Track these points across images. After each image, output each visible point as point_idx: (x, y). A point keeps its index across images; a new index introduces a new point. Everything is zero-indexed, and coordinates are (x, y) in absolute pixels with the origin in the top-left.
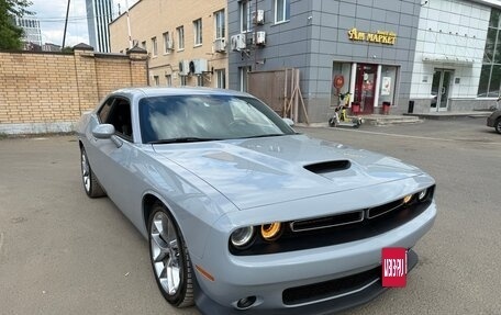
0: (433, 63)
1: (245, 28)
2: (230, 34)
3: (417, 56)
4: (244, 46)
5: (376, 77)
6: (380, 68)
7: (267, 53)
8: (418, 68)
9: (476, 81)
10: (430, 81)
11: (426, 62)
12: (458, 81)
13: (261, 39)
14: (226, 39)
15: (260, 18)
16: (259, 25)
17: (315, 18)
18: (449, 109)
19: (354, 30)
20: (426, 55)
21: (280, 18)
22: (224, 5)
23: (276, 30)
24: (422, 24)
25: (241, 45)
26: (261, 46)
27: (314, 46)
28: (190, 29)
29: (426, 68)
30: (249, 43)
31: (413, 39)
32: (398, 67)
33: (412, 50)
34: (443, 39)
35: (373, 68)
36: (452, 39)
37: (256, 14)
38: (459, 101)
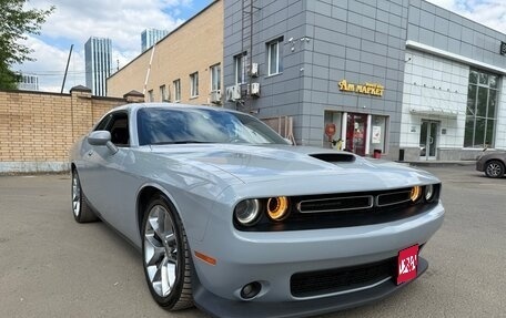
0: (420, 114)
1: (240, 80)
2: (225, 86)
3: (405, 108)
4: (238, 96)
5: (366, 126)
6: (370, 118)
7: (261, 103)
8: (406, 118)
9: (462, 132)
10: (418, 131)
11: (413, 113)
12: (444, 132)
13: (255, 90)
14: (221, 91)
15: (254, 71)
16: (254, 77)
17: (306, 69)
18: (438, 158)
19: (344, 82)
20: (413, 107)
21: (273, 70)
22: (220, 59)
23: (270, 81)
24: (407, 78)
25: (236, 96)
26: (256, 97)
27: (306, 96)
28: (187, 83)
29: (413, 119)
30: (244, 94)
31: (400, 92)
32: (387, 117)
33: (399, 102)
34: (427, 92)
35: (363, 118)
36: (436, 94)
37: (251, 67)
38: (447, 151)
